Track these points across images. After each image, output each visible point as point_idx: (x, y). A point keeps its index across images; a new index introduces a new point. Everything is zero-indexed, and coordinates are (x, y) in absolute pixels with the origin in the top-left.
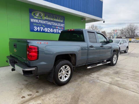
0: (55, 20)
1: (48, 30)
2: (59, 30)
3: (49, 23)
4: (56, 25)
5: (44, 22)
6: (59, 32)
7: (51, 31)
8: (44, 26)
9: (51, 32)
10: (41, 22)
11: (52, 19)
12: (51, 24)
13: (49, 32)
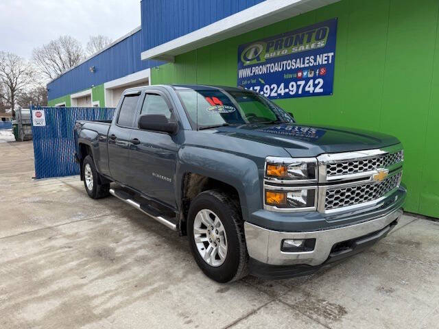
0: (295, 50)
1: (271, 90)
2: (307, 80)
3: (276, 68)
4: (299, 65)
5: (264, 69)
6: (307, 89)
7: (279, 92)
8: (263, 82)
9: (279, 95)
10: (257, 73)
11: (285, 52)
12: (280, 70)
13: (276, 94)
